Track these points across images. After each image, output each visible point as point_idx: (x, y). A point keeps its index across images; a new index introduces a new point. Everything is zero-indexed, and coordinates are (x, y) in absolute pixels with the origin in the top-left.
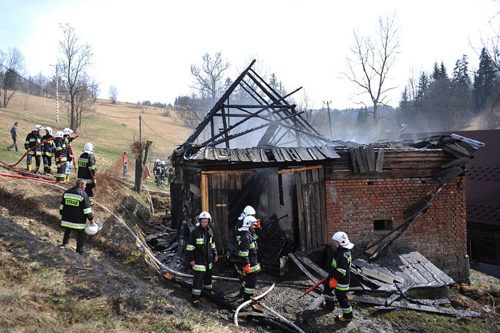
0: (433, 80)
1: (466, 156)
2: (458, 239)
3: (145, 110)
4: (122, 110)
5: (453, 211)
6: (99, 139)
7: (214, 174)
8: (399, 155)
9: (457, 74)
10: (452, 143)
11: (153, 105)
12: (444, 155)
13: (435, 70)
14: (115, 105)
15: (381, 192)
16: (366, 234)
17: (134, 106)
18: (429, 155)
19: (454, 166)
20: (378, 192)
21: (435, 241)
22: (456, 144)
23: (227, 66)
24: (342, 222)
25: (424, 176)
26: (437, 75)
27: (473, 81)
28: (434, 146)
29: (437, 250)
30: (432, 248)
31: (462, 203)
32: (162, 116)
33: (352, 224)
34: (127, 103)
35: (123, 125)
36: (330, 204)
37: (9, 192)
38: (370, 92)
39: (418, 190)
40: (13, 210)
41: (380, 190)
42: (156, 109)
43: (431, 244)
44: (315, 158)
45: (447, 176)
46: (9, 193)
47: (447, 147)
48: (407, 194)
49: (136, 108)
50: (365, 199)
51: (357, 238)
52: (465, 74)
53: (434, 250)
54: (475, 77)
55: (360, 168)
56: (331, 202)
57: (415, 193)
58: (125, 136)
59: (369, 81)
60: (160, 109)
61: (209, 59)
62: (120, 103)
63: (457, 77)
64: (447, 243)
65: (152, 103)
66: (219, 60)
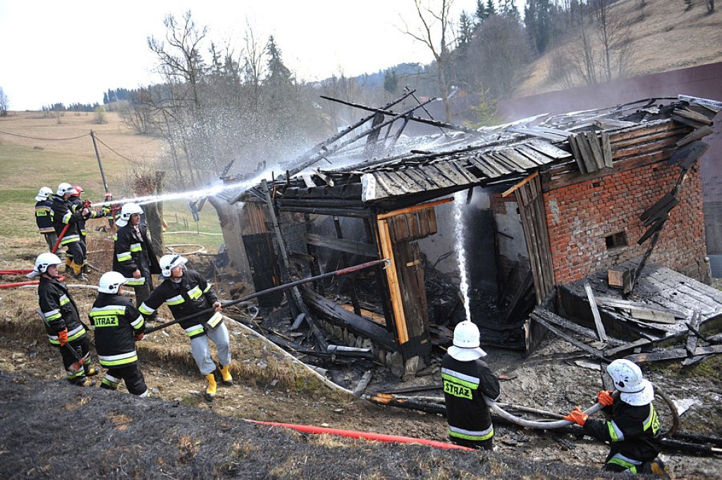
0: (477, 20)
1: (707, 124)
2: (697, 239)
3: (62, 119)
4: (24, 125)
5: (690, 203)
6: (11, 178)
7: (395, 216)
8: (625, 137)
9: (503, 8)
10: (681, 108)
11: (70, 109)
12: (674, 127)
13: (479, 6)
14: (7, 118)
15: (609, 194)
16: (600, 259)
17: (41, 115)
18: (658, 131)
19: (694, 141)
20: (606, 196)
21: (673, 248)
22: (687, 108)
23: (205, 31)
24: (569, 248)
25: (654, 161)
26: (481, 12)
27: (523, 16)
28: (655, 116)
29: (677, 260)
30: (671, 258)
31: (697, 189)
32: (93, 123)
33: (581, 248)
34: (27, 111)
35: (36, 148)
36: (553, 227)
37: (9, 320)
38: (432, 47)
39: (650, 183)
40: (33, 352)
41: (609, 192)
42: (79, 115)
43: (670, 252)
44: (540, 163)
45: (689, 156)
46: (10, 322)
47: (676, 114)
48: (639, 190)
49: (45, 117)
50: (593, 209)
51: (589, 266)
52: (513, 7)
53: (673, 259)
54: (526, 10)
55: (587, 165)
56: (554, 223)
57: (648, 188)
58: (50, 166)
59: (428, 30)
60: (85, 113)
61: (174, 23)
62: (15, 114)
63: (503, 12)
64: (685, 248)
65: (67, 106)
66: (190, 23)
